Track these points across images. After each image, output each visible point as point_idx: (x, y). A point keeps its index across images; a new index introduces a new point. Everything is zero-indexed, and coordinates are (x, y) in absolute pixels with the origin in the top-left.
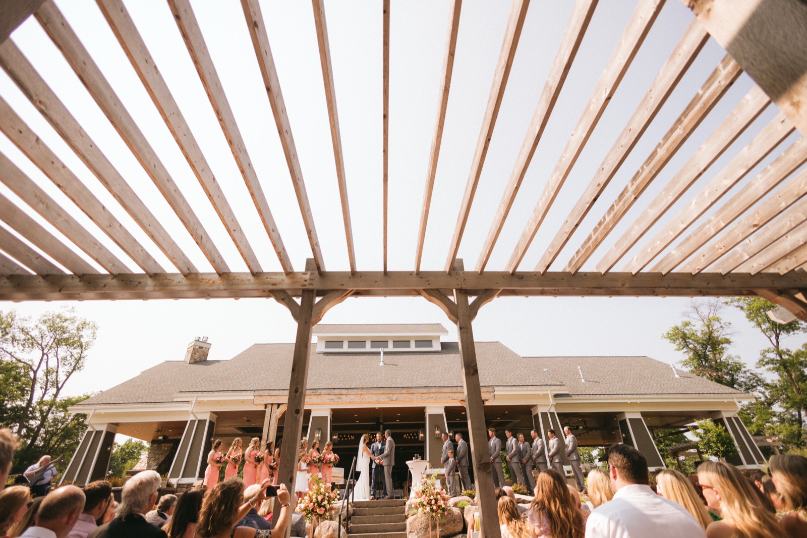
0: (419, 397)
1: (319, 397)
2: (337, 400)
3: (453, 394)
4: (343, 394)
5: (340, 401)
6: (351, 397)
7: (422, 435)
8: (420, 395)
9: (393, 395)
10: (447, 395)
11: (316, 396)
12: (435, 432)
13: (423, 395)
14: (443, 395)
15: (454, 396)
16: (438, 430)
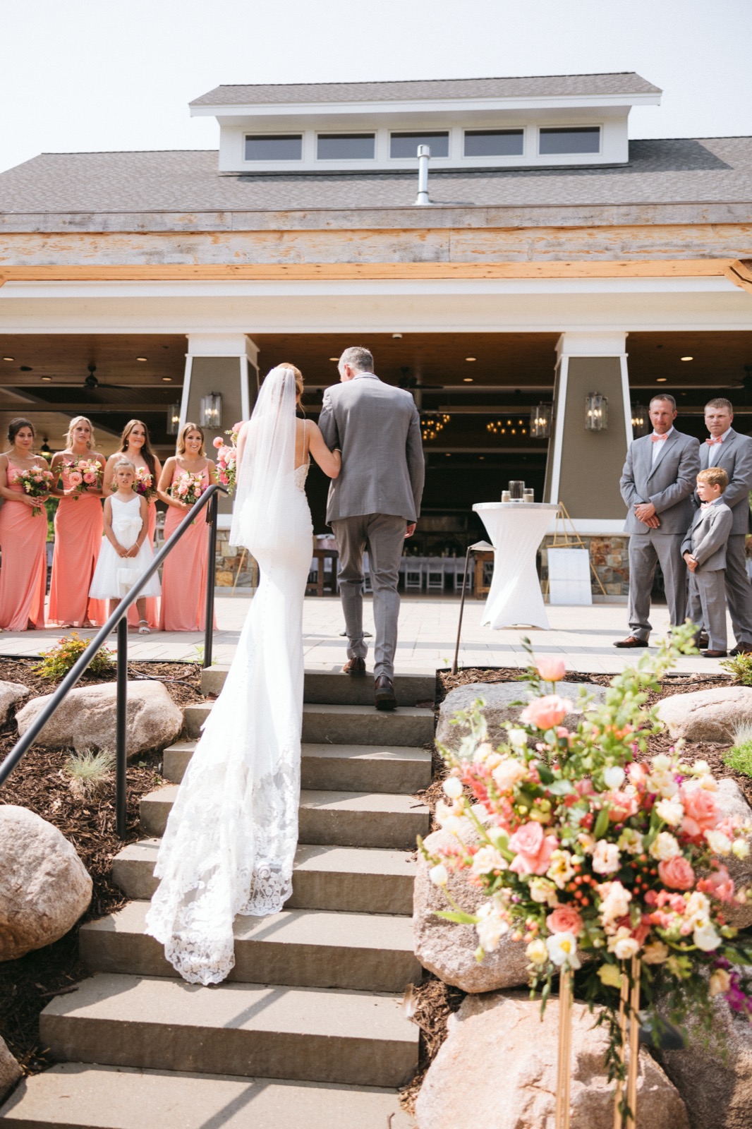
0: (540, 246)
1: (101, 241)
2: (177, 257)
3: (710, 232)
4: (202, 233)
5: (189, 259)
6: (236, 241)
7: (542, 422)
8: (550, 236)
9: (423, 237)
10: (678, 237)
11: (88, 239)
12: (585, 414)
13: (563, 236)
14: (659, 237)
15: (710, 239)
16: (597, 408)
